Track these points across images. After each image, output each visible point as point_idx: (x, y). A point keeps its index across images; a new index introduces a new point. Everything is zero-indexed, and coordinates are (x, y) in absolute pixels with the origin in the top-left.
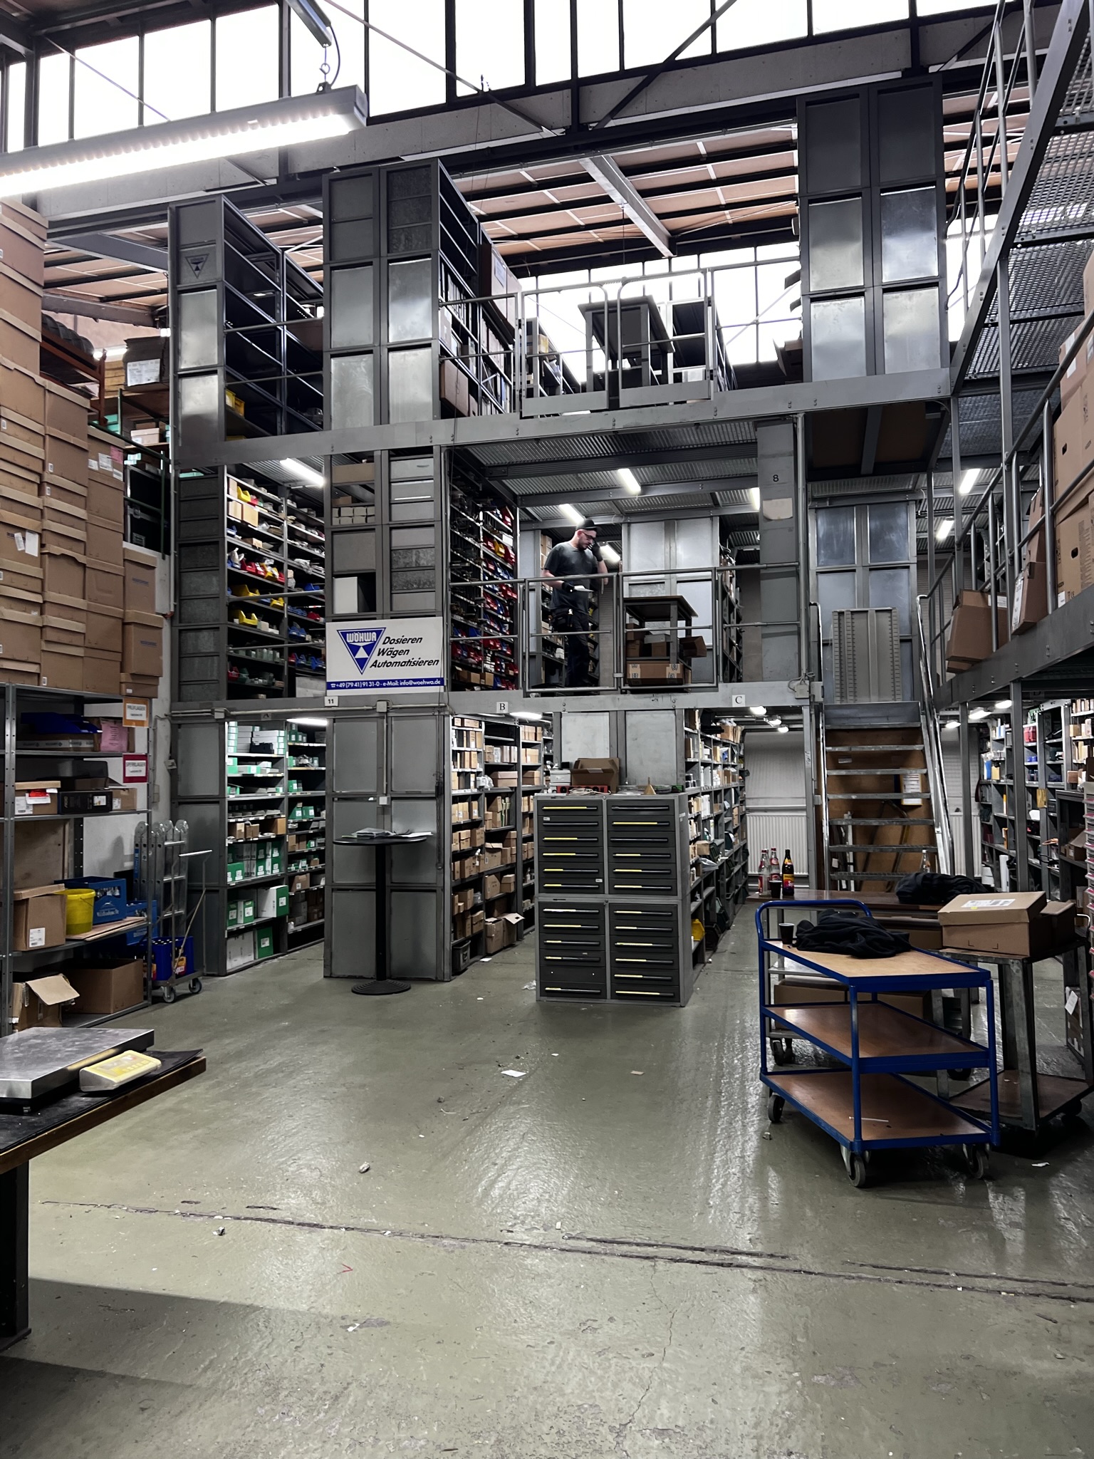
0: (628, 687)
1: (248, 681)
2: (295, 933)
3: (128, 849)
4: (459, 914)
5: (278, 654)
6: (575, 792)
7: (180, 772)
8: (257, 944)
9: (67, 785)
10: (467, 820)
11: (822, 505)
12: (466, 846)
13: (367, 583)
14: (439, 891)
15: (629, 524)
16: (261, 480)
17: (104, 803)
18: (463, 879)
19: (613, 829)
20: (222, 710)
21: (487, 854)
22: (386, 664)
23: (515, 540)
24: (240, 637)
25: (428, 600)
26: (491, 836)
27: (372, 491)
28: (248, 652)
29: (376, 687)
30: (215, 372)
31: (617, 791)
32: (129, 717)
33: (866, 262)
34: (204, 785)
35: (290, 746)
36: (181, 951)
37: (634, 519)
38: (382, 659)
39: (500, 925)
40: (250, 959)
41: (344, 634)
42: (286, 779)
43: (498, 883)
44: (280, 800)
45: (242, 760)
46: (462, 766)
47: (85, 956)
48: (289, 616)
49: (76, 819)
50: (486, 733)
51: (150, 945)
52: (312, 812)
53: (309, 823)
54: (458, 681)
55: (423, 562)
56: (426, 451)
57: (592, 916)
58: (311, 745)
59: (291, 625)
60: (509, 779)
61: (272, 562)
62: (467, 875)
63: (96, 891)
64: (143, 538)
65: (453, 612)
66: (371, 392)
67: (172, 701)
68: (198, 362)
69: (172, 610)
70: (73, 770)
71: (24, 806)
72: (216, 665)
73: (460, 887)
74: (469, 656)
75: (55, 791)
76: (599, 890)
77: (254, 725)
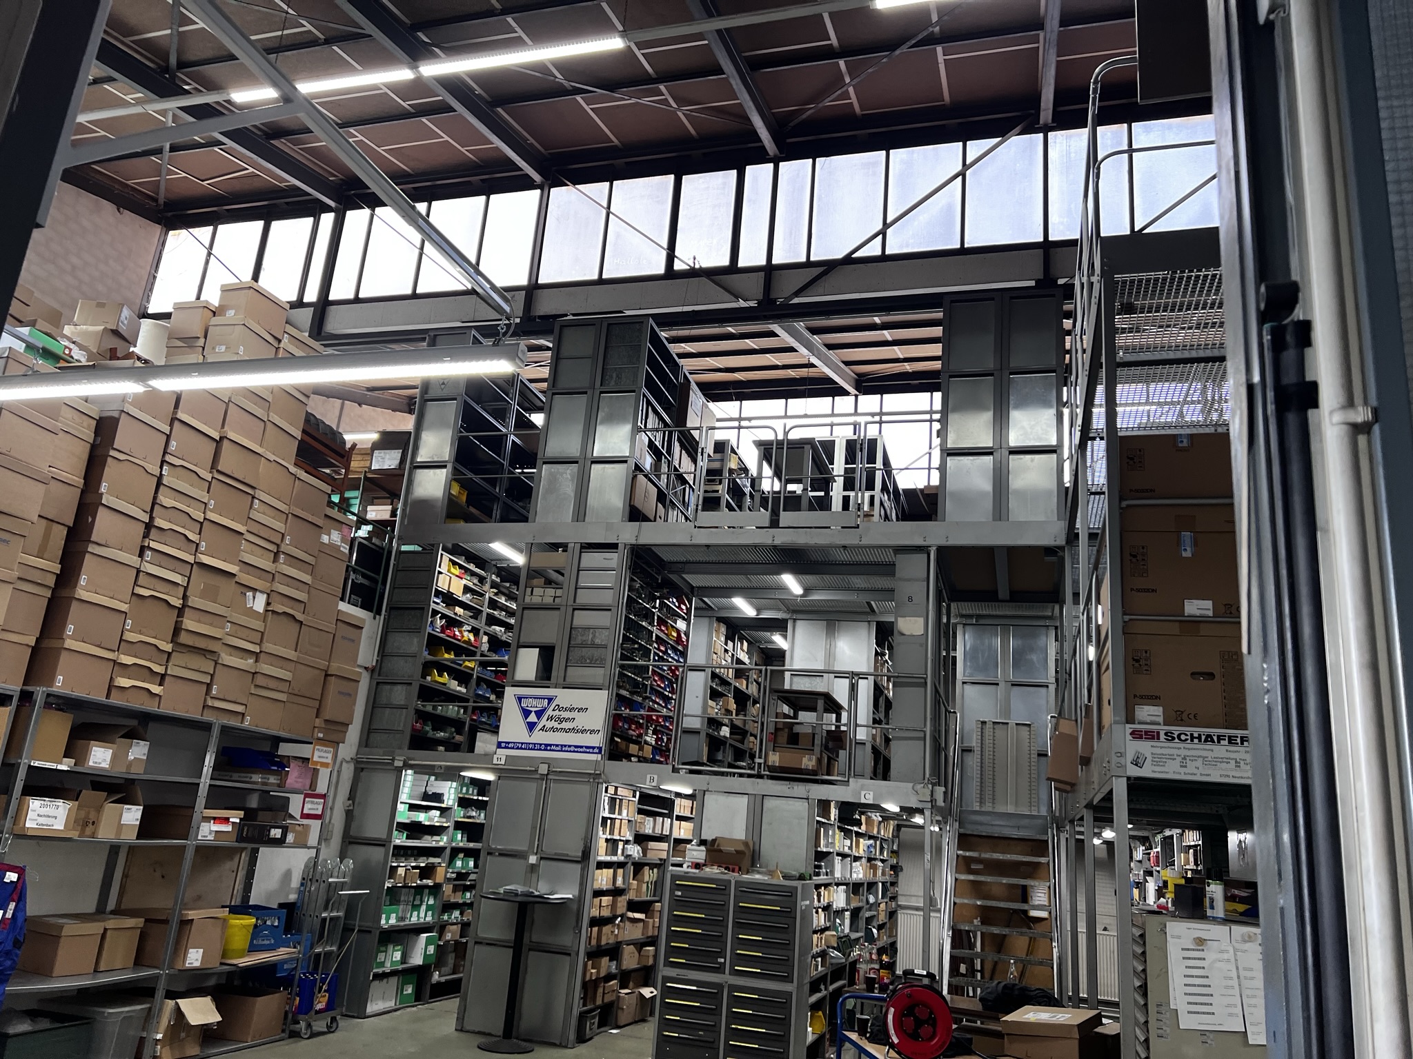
0: (768, 773)
1: (431, 734)
2: (439, 983)
3: (295, 882)
4: (591, 980)
5: (462, 711)
6: (707, 869)
7: (356, 813)
8: (400, 990)
9: (250, 815)
10: (610, 887)
11: (969, 621)
12: (606, 913)
13: (547, 654)
14: (573, 954)
15: (795, 620)
16: (471, 557)
17: (279, 836)
18: (599, 945)
19: (740, 910)
20: (402, 758)
21: (627, 923)
22: (553, 729)
23: (688, 625)
24: (428, 693)
25: (598, 674)
26: (633, 906)
27: (563, 575)
28: (435, 708)
29: (540, 750)
30: (445, 467)
31: (748, 873)
32: (316, 759)
33: (996, 429)
34: (375, 829)
35: (459, 798)
36: (325, 987)
37: (799, 616)
38: (550, 724)
39: (633, 1000)
40: (391, 1004)
41: (520, 699)
42: (451, 829)
43: (637, 954)
44: (443, 849)
45: (413, 807)
46: (612, 832)
47: (236, 983)
48: (478, 677)
49: (252, 849)
50: (639, 803)
51: (297, 977)
52: (471, 864)
53: (468, 874)
54: (615, 752)
55: (597, 641)
56: (613, 547)
57: (711, 995)
58: (480, 798)
59: (478, 685)
60: (660, 850)
61: (469, 628)
62: (603, 942)
63: (257, 919)
64: (360, 600)
65: (619, 687)
66: (572, 495)
67: (360, 745)
68: (432, 457)
69: (374, 664)
70: (259, 804)
71: (207, 831)
72: (403, 717)
73: (595, 954)
74: (630, 728)
75: (238, 821)
76: (719, 969)
77: (430, 775)
